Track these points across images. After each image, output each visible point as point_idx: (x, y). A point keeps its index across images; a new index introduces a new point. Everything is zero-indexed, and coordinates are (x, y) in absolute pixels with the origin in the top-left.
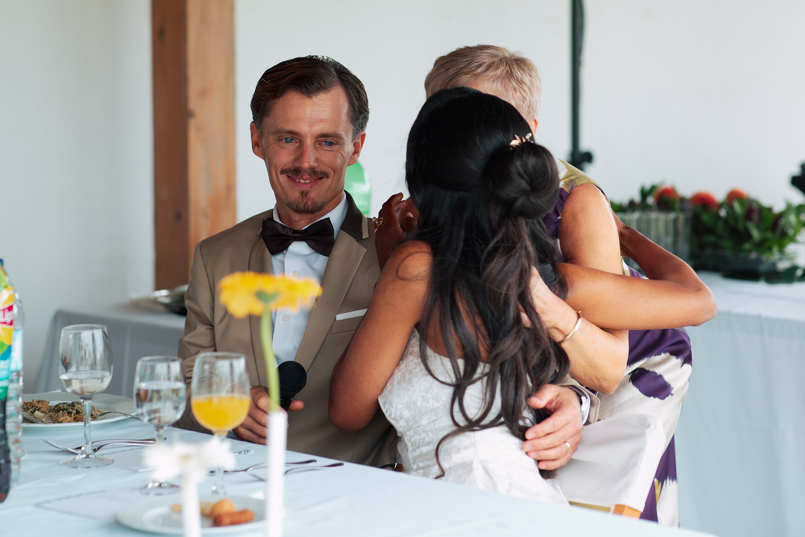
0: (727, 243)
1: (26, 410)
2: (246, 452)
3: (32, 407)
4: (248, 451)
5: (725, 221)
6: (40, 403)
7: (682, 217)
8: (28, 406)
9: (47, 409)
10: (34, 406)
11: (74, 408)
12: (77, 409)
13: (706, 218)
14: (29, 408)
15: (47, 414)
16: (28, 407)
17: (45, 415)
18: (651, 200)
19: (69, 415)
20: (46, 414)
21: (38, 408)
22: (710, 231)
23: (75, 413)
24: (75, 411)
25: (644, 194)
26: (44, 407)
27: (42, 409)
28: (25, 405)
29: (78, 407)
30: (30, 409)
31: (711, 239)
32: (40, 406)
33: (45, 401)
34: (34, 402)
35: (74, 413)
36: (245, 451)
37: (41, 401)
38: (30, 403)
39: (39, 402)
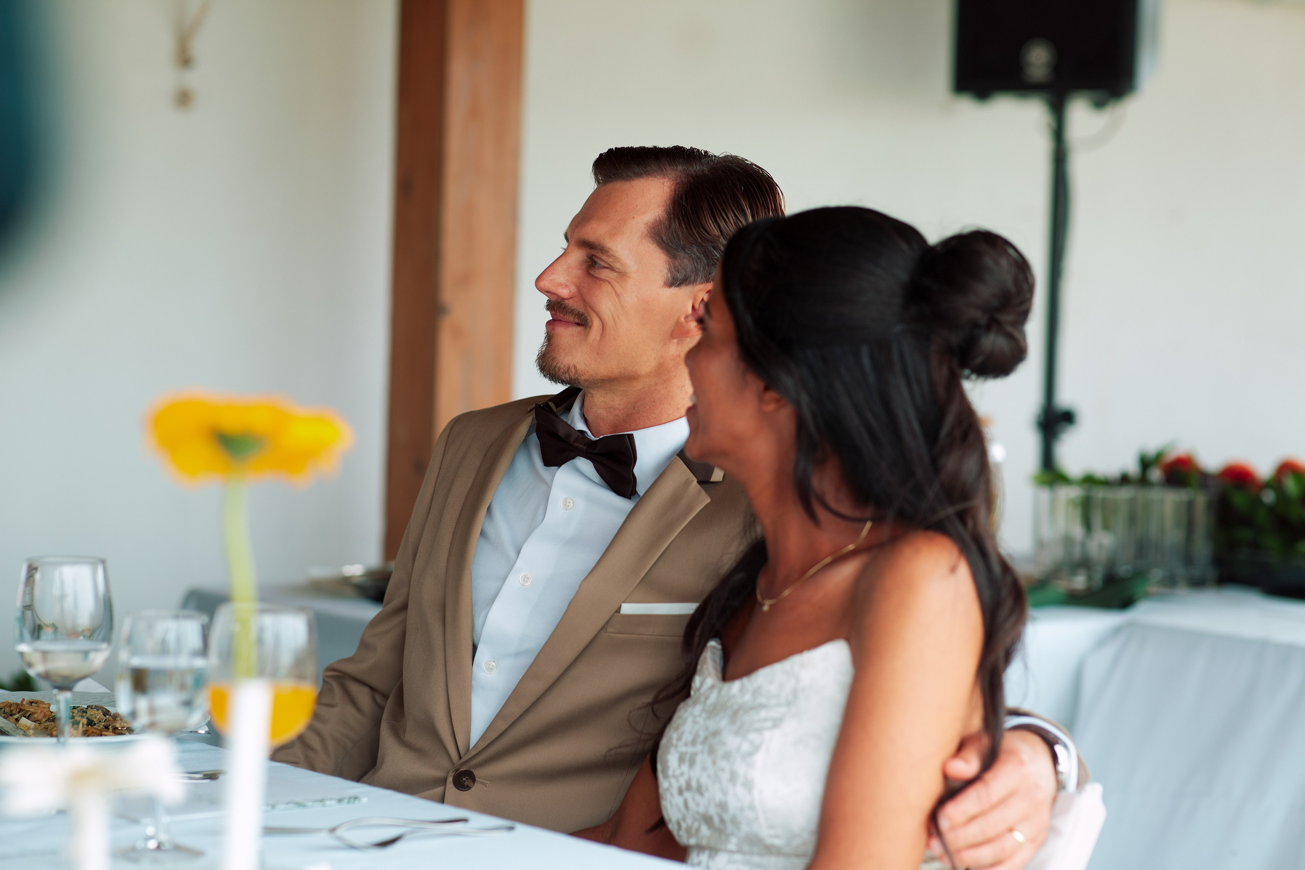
0: (1272, 542)
1: (6, 717)
2: (352, 800)
3: (20, 710)
4: (356, 798)
5: (1271, 509)
6: (33, 704)
7: (1201, 500)
8: (12, 708)
9: (45, 716)
10: (24, 710)
11: (84, 714)
12: (90, 717)
13: (1239, 500)
14: (14, 712)
15: (42, 725)
16: (12, 711)
17: (37, 725)
18: (1156, 474)
19: (75, 726)
20: (39, 723)
21: (29, 713)
22: (1246, 521)
23: (85, 723)
24: (85, 721)
25: (1146, 463)
26: (39, 711)
27: (36, 716)
28: (8, 707)
29: (92, 713)
30: (15, 714)
31: (1245, 534)
32: (32, 710)
33: (43, 703)
34: (24, 703)
35: (83, 724)
36: (350, 798)
37: (36, 702)
38: (17, 704)
39: (31, 703)
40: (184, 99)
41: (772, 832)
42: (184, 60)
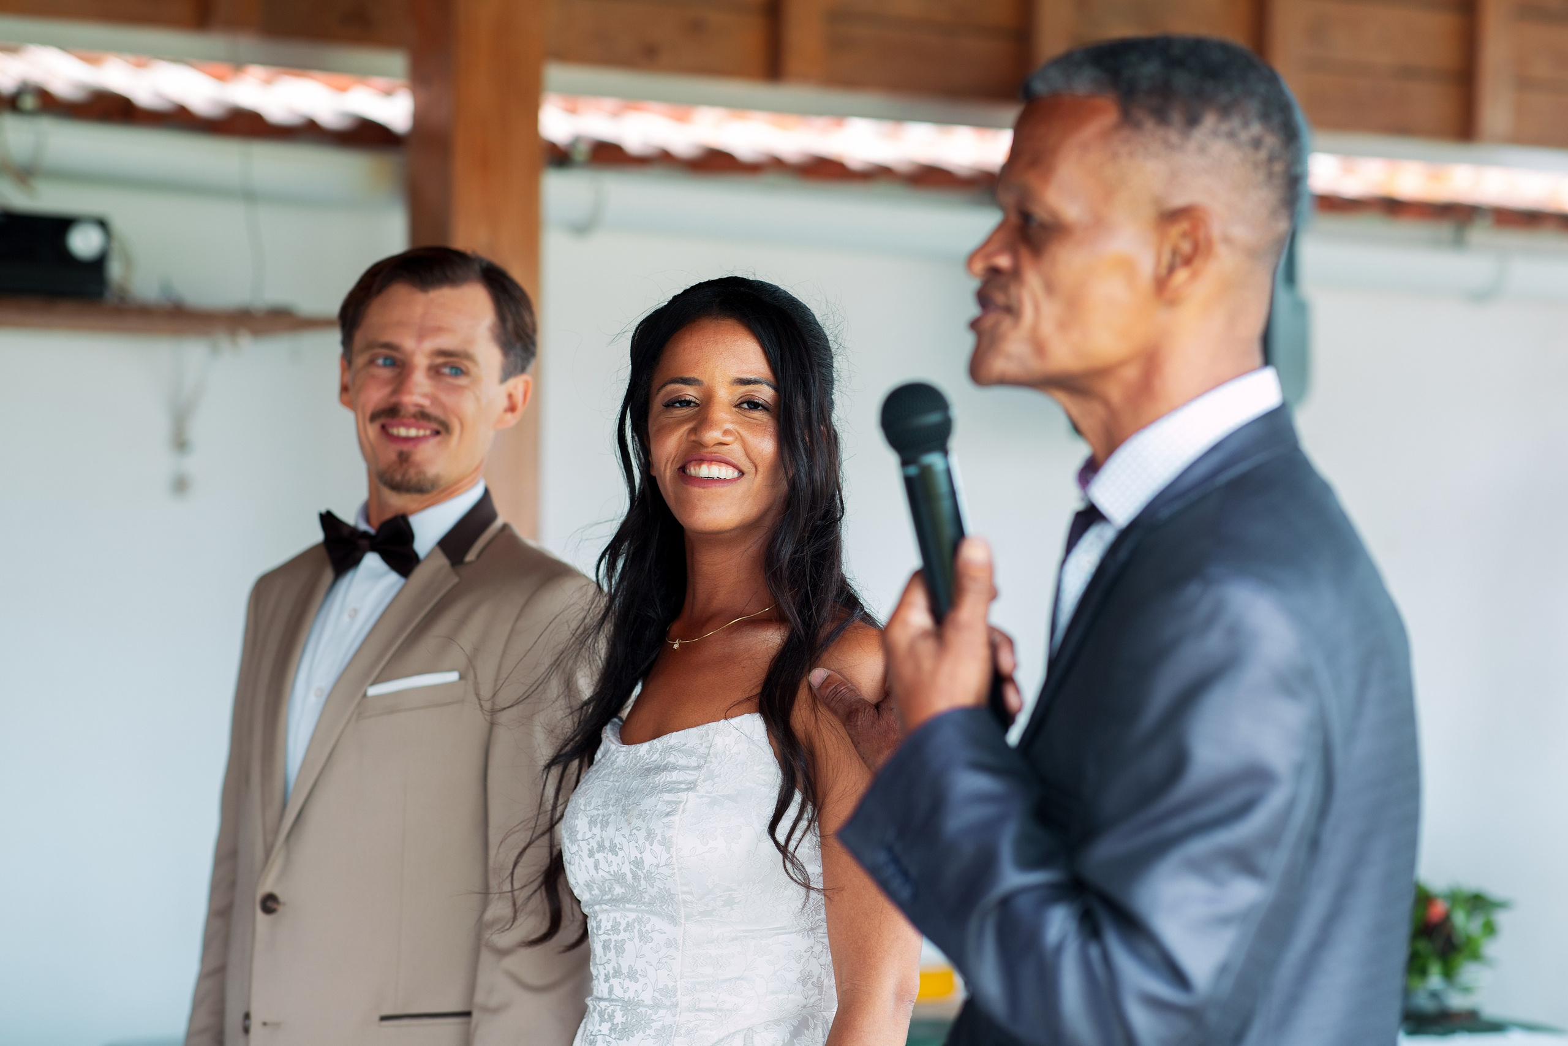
40: (180, 485)
41: (685, 889)
42: (181, 444)
